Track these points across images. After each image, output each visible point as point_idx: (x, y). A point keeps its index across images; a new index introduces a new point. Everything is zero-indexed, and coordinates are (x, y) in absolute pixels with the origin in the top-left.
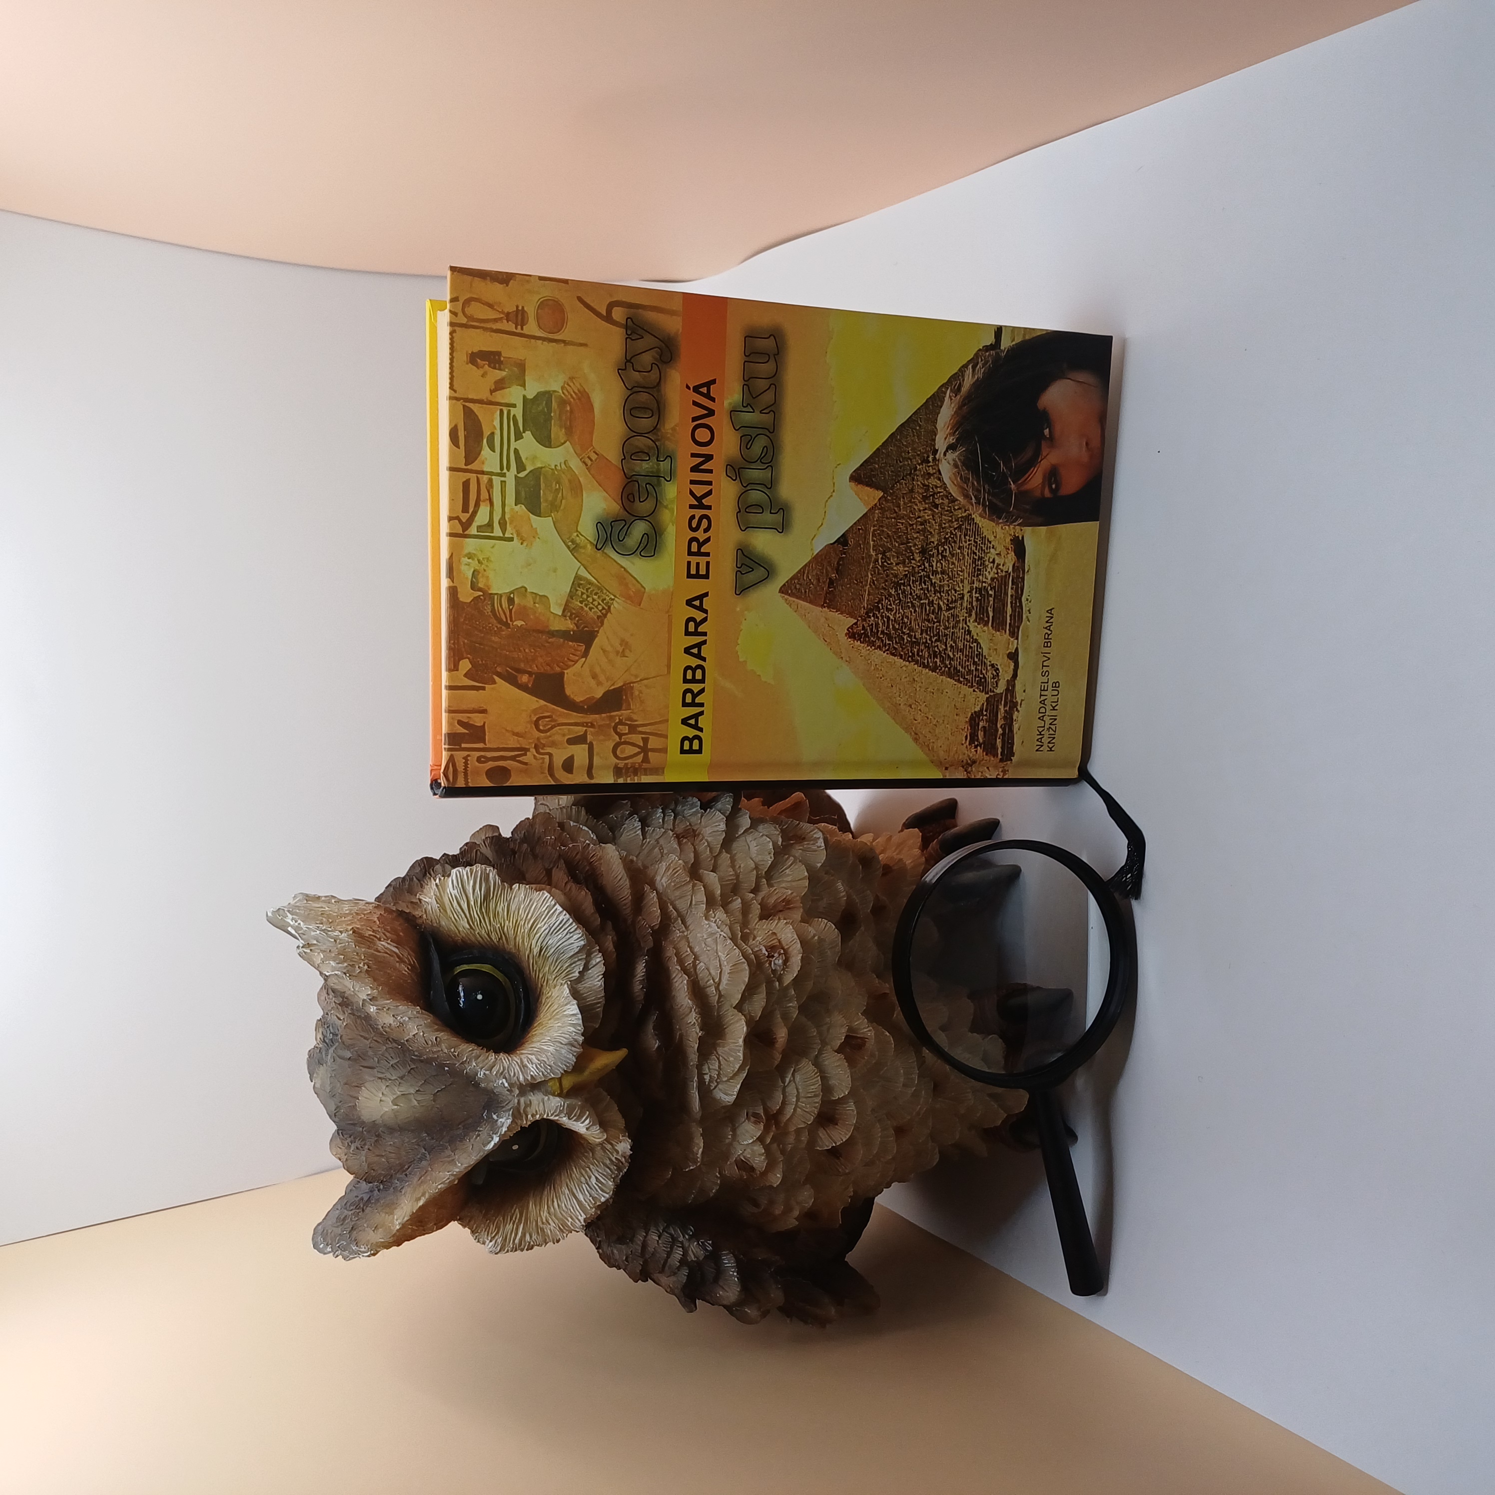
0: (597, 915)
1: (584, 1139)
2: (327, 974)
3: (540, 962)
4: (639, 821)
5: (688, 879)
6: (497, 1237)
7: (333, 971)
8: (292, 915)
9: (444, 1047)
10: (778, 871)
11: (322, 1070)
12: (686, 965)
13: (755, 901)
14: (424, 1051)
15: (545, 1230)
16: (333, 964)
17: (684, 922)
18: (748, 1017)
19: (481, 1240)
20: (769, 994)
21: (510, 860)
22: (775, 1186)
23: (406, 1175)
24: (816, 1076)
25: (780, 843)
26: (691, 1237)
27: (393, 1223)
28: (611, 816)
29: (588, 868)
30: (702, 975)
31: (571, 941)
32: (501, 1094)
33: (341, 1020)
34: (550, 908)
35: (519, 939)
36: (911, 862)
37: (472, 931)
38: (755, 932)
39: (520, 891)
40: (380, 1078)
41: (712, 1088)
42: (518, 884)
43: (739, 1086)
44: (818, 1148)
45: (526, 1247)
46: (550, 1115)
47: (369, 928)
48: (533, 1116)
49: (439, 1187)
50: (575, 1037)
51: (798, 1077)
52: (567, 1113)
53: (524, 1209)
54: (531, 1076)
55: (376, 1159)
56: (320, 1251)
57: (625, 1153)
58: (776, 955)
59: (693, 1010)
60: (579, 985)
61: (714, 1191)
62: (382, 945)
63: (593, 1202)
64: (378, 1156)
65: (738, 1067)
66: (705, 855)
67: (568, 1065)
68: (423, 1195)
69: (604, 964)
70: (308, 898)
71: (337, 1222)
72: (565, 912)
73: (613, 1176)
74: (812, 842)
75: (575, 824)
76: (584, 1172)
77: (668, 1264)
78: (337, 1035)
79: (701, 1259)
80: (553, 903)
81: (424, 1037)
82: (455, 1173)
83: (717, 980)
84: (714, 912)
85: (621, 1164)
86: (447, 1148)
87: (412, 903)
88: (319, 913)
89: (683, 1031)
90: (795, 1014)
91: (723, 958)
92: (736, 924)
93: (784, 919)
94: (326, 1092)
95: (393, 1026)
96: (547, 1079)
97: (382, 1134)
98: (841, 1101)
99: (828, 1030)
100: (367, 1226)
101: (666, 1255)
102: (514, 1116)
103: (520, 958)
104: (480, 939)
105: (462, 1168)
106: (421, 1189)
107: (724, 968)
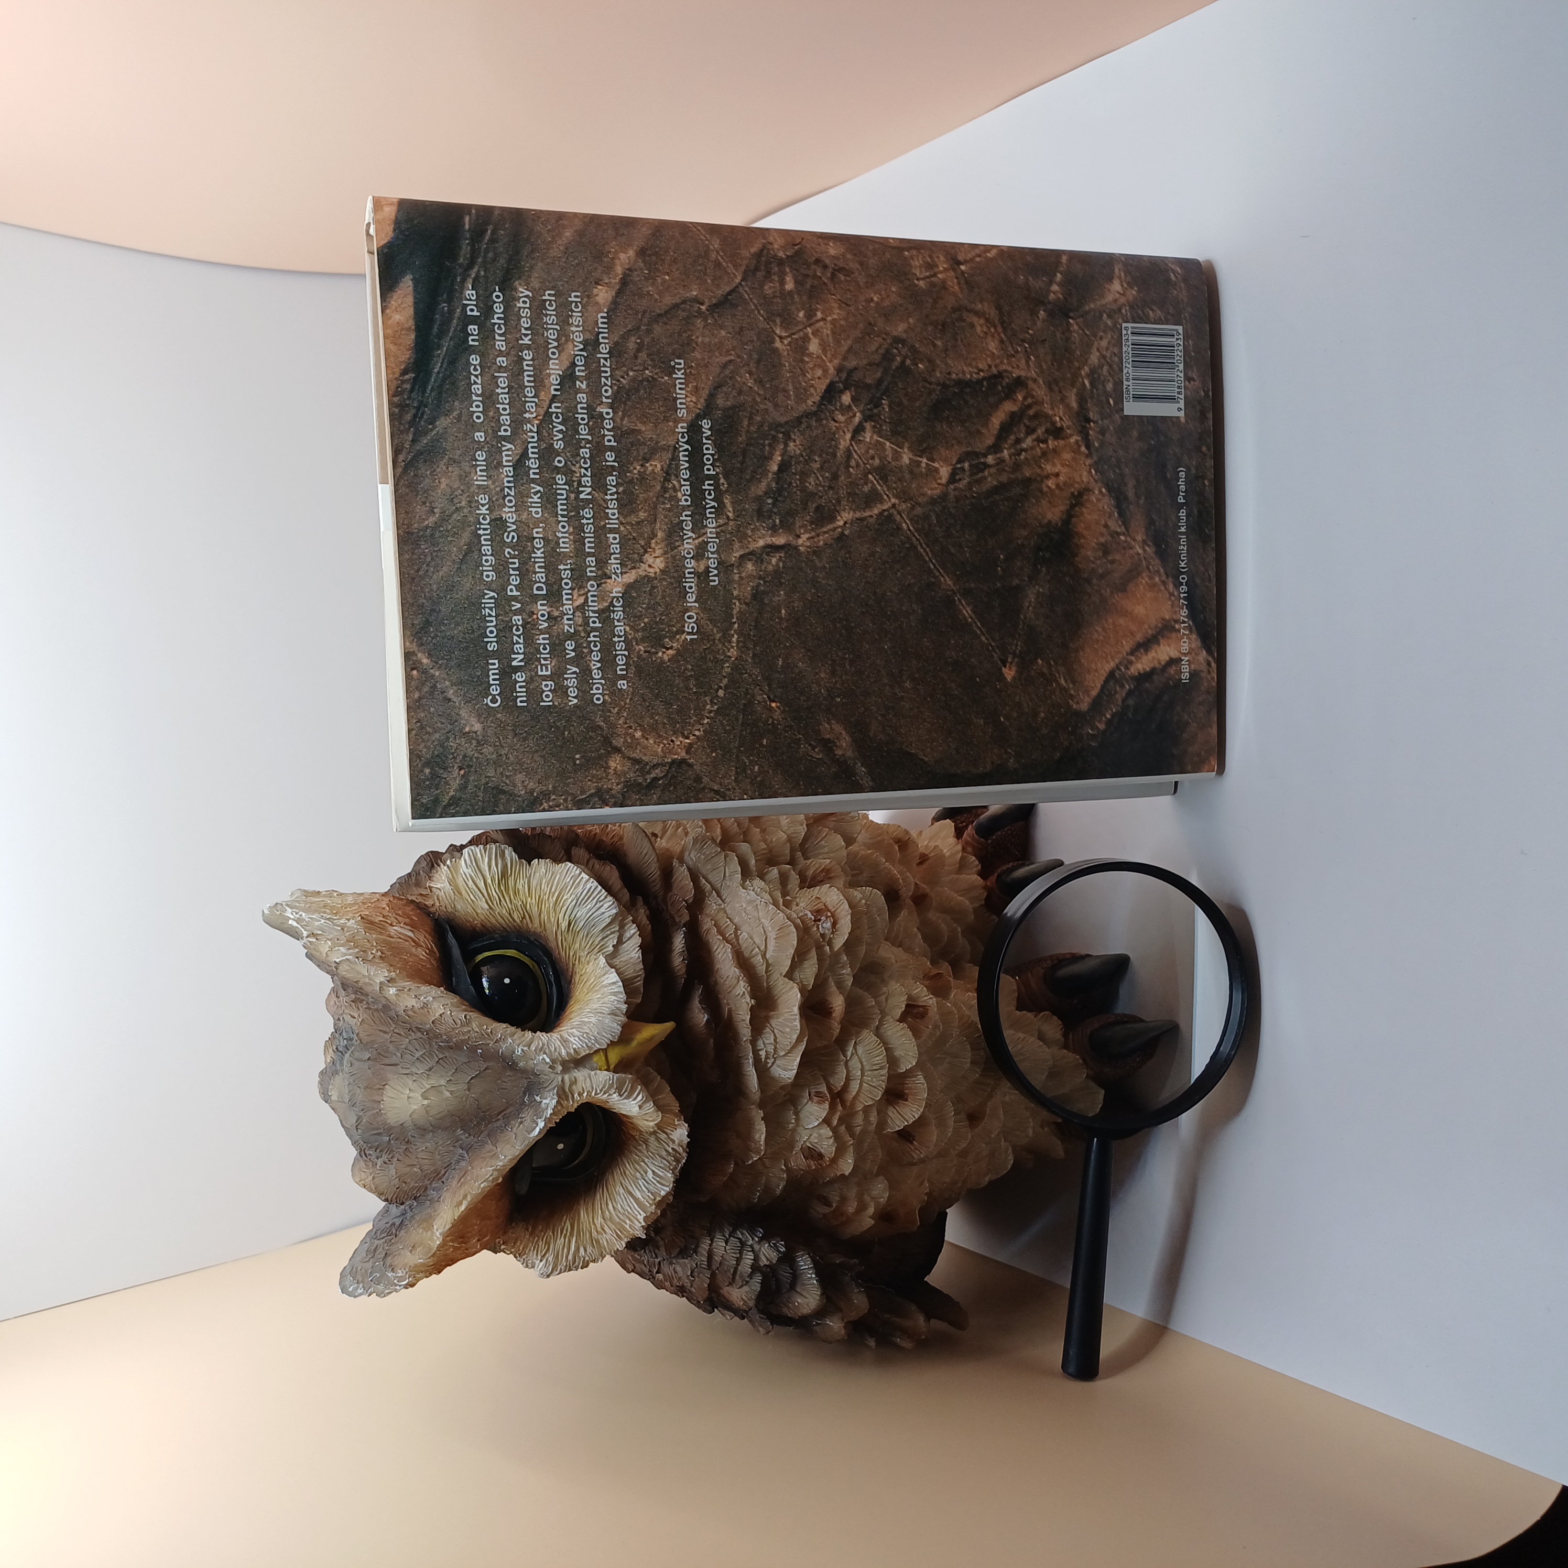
0: (626, 891)
1: (635, 1128)
2: (338, 961)
3: (570, 938)
5: (719, 850)
6: (547, 1255)
7: (344, 957)
8: (291, 908)
9: (474, 1026)
10: (813, 842)
11: (338, 1080)
12: (727, 935)
13: (792, 872)
14: (453, 1033)
15: (601, 1242)
16: (344, 951)
17: (719, 895)
18: (801, 985)
19: (530, 1265)
20: (820, 960)
22: (847, 1174)
23: (443, 1182)
24: (879, 1046)
26: (761, 1240)
27: (431, 1239)
29: (609, 848)
30: (746, 944)
31: (602, 910)
32: (542, 1072)
33: (355, 1018)
34: (575, 878)
35: (544, 916)
37: (491, 911)
38: (798, 900)
39: (540, 867)
40: (406, 1074)
41: (769, 1065)
42: (536, 860)
43: (798, 1060)
44: (889, 1130)
45: (581, 1265)
46: (598, 1091)
47: (377, 914)
48: (580, 1094)
49: (482, 1185)
50: (618, 1006)
51: (860, 1050)
52: (617, 1088)
53: (575, 1219)
54: (574, 1049)
55: (408, 1169)
56: (349, 1294)
57: (682, 1141)
58: (823, 918)
59: (740, 980)
60: (614, 960)
61: (780, 1187)
62: (394, 929)
63: (653, 1198)
64: (410, 1165)
65: (795, 1038)
67: (613, 1034)
68: (465, 1197)
69: (639, 935)
70: (306, 893)
71: (367, 1255)
72: (592, 880)
73: (671, 1168)
76: (638, 1167)
77: (739, 1273)
78: (351, 1039)
79: (774, 1263)
80: (578, 872)
81: (452, 1016)
82: (499, 1168)
83: (763, 948)
84: (751, 882)
85: (678, 1155)
86: (487, 1143)
87: (421, 895)
88: (321, 906)
89: (732, 1006)
90: (849, 981)
91: (766, 923)
92: (776, 892)
93: (828, 885)
94: (344, 1102)
95: (416, 1008)
96: (592, 1052)
97: (412, 1139)
98: (909, 1073)
99: (886, 1000)
100: (403, 1249)
101: (735, 1262)
102: (559, 1096)
103: (546, 939)
104: (501, 920)
105: (506, 1161)
106: (462, 1192)
107: (769, 935)
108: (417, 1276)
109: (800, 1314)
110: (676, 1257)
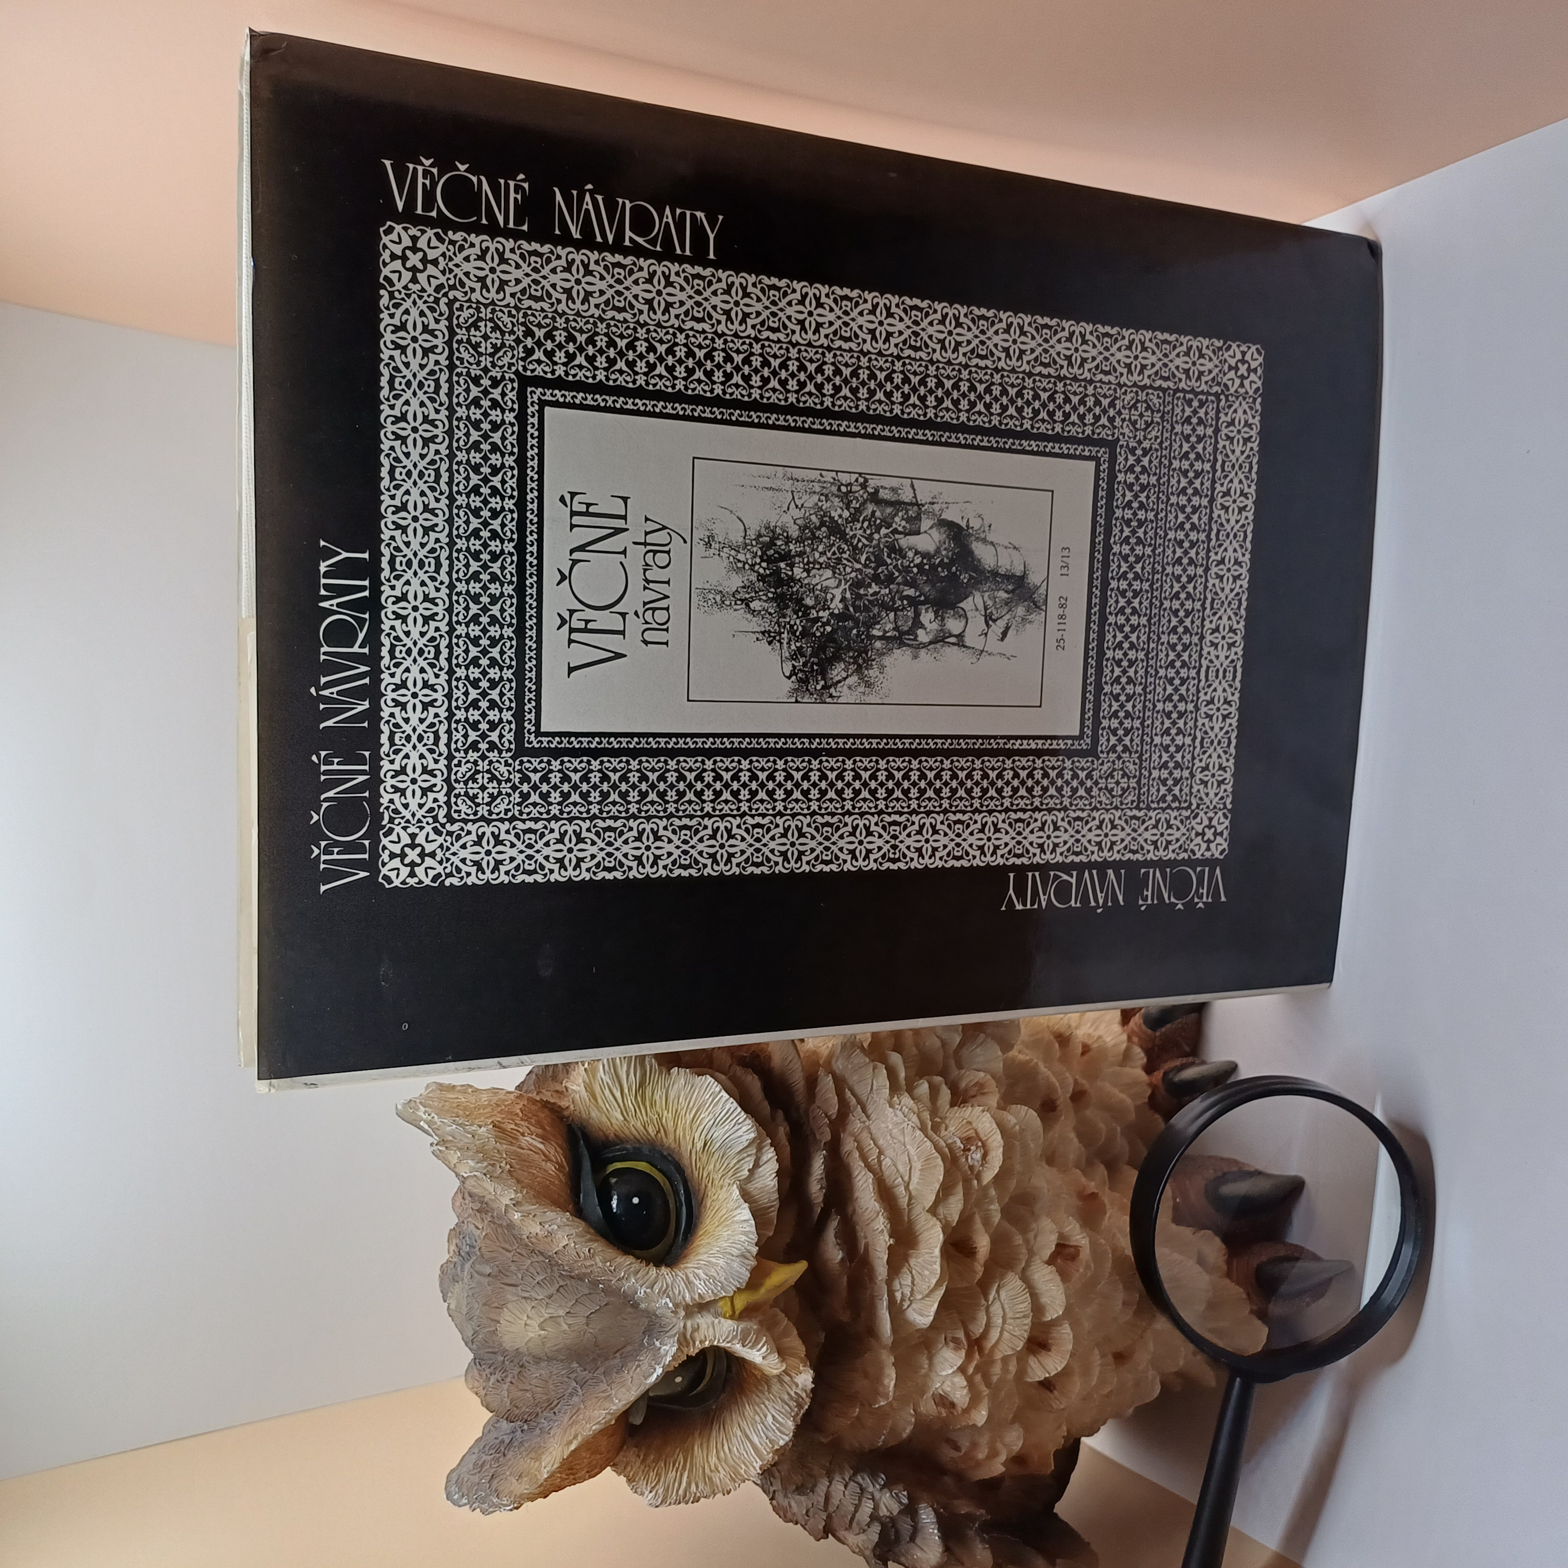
0: (766, 1103)
1: (760, 1370)
2: (465, 1175)
3: (704, 1158)
5: (868, 1060)
6: (658, 1486)
7: (470, 1172)
8: (424, 1107)
9: (598, 1260)
10: (967, 1049)
11: (457, 1288)
12: (870, 1160)
13: (943, 1085)
14: (575, 1265)
15: (714, 1478)
16: (471, 1164)
17: (864, 1110)
18: (944, 1222)
19: (639, 1490)
20: (967, 1195)
22: (980, 1425)
23: (555, 1413)
24: (1024, 1292)
26: (883, 1487)
27: (539, 1471)
30: (889, 1172)
31: (740, 1133)
32: (663, 1316)
33: (479, 1229)
34: (714, 1095)
35: (680, 1132)
36: (1112, 1041)
37: (625, 1123)
38: (947, 1121)
39: (679, 1077)
40: (524, 1298)
41: (904, 1308)
42: (676, 1069)
43: (936, 1306)
44: (1029, 1380)
45: (692, 1500)
46: (721, 1340)
47: (510, 1122)
48: (701, 1342)
49: (594, 1428)
50: (749, 1248)
51: (1003, 1294)
52: (740, 1339)
53: (688, 1452)
54: (699, 1294)
55: (520, 1394)
56: (454, 1503)
57: (806, 1386)
58: (973, 1148)
59: (880, 1214)
60: (749, 1186)
61: (908, 1431)
62: (526, 1141)
63: (771, 1446)
64: (522, 1390)
65: (934, 1283)
67: (741, 1281)
68: (575, 1437)
69: (777, 1161)
70: (442, 1087)
71: (474, 1469)
72: (732, 1100)
73: (793, 1415)
76: (758, 1410)
77: (856, 1520)
78: (474, 1247)
79: (895, 1513)
80: (718, 1089)
81: (575, 1249)
82: (612, 1411)
83: (906, 1178)
84: (898, 1098)
85: (801, 1400)
86: (602, 1381)
87: (557, 1091)
89: (869, 1240)
90: (997, 1218)
91: (912, 1152)
92: (925, 1112)
93: (981, 1104)
94: (461, 1312)
95: (540, 1236)
96: (717, 1298)
97: (526, 1364)
98: (1055, 1323)
99: (1035, 1237)
100: (510, 1475)
101: (853, 1509)
102: (679, 1342)
103: (680, 1154)
104: (635, 1132)
105: (618, 1405)
106: (573, 1433)
107: (914, 1164)
108: (521, 1501)
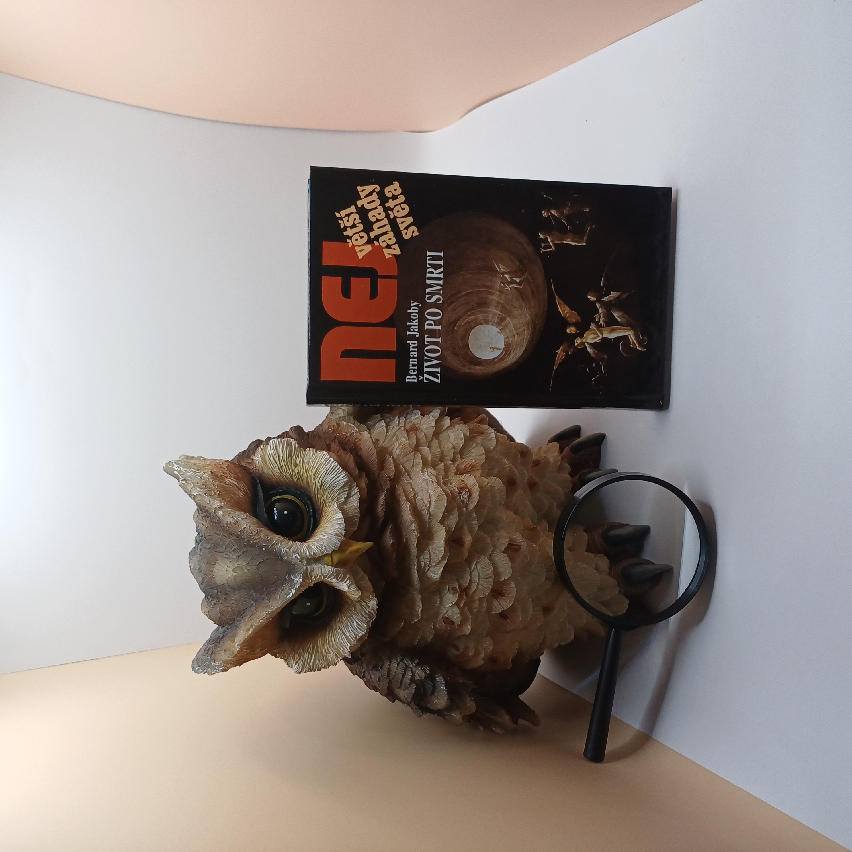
0: (357, 469)
1: (349, 598)
2: (195, 494)
3: (321, 492)
4: (384, 422)
5: (412, 451)
6: (299, 662)
7: (198, 493)
8: (177, 465)
9: (262, 535)
10: (467, 450)
11: (195, 559)
12: (410, 498)
13: (452, 465)
14: (251, 538)
15: (328, 657)
16: (199, 490)
17: (409, 475)
18: (447, 528)
19: (290, 666)
20: (460, 515)
21: (306, 439)
22: (467, 634)
23: (242, 617)
24: (490, 565)
25: (468, 435)
26: (417, 665)
27: (234, 646)
28: (369, 422)
29: (352, 445)
30: (419, 503)
31: (339, 478)
32: (296, 563)
33: (204, 525)
34: (326, 460)
35: (309, 479)
36: (553, 460)
37: (281, 474)
38: (452, 480)
39: (310, 452)
40: (227, 558)
41: (426, 570)
42: (308, 449)
43: (442, 569)
44: (493, 612)
45: (317, 668)
46: (325, 577)
47: (220, 471)
48: (315, 577)
49: (261, 621)
50: (340, 531)
51: (479, 566)
52: (335, 576)
53: (315, 645)
54: (314, 553)
55: (225, 609)
56: (196, 672)
57: (374, 607)
58: (464, 492)
59: (413, 522)
60: (344, 506)
61: (430, 638)
62: (228, 480)
63: (355, 637)
64: (226, 607)
65: (441, 557)
66: (423, 440)
67: (336, 546)
68: (251, 627)
69: (359, 494)
70: (187, 457)
71: (205, 652)
72: (335, 462)
73: (367, 621)
74: (488, 435)
75: (346, 423)
76: (349, 620)
77: (403, 682)
78: (202, 535)
79: (423, 679)
80: (328, 457)
81: (250, 529)
82: (269, 612)
83: (428, 506)
84: (427, 469)
85: (371, 615)
86: (265, 599)
87: (249, 463)
88: (193, 464)
89: (408, 536)
90: (476, 528)
91: (431, 493)
92: (440, 476)
93: (470, 474)
94: (197, 570)
95: (232, 523)
96: (323, 555)
97: (228, 593)
98: (506, 582)
99: (498, 540)
100: (220, 651)
101: (402, 676)
102: (303, 576)
104: (286, 480)
105: (273, 609)
106: (250, 624)
107: (432, 499)
108: (227, 666)
109: (437, 709)
110: (371, 670)
